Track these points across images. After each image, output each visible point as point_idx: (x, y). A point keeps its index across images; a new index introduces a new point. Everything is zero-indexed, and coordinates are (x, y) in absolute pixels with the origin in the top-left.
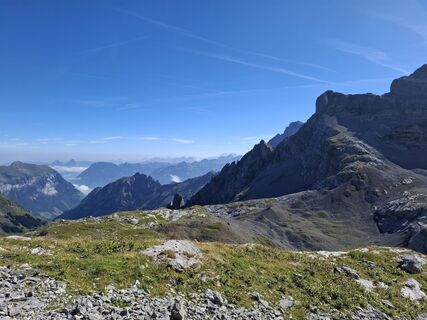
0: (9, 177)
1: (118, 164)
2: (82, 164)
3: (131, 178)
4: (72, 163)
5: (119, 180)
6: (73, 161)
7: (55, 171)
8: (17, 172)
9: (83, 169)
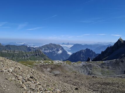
0: (48, 48)
1: (83, 44)
2: (71, 44)
3: (85, 50)
4: (68, 44)
5: (81, 51)
6: (68, 43)
7: (61, 47)
8: (51, 46)
9: (71, 46)
